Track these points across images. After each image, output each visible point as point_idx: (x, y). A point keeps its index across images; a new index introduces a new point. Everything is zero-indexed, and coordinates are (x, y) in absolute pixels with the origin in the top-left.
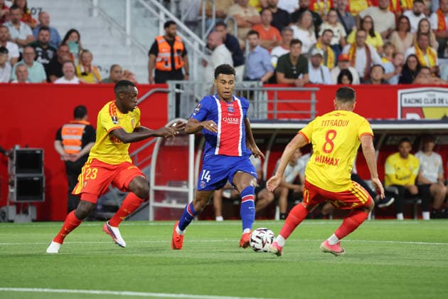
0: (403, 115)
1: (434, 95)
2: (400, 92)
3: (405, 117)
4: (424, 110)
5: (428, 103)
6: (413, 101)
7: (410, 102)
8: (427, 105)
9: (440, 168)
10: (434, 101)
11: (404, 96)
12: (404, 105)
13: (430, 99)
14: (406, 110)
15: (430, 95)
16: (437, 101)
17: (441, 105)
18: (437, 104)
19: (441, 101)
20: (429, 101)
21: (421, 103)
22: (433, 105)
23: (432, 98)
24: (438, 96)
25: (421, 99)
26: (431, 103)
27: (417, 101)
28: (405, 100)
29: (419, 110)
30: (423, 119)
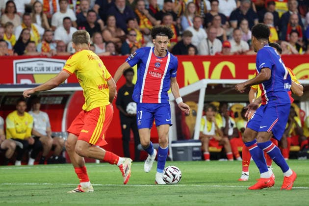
0: (18, 81)
1: (43, 64)
2: (15, 62)
3: (20, 82)
4: (35, 76)
5: (38, 71)
6: (26, 69)
7: (23, 70)
8: (37, 72)
9: (47, 124)
10: (43, 69)
11: (18, 65)
12: (18, 72)
13: (39, 67)
14: (19, 77)
15: (39, 64)
16: (45, 69)
17: (48, 72)
18: (45, 72)
19: (49, 69)
20: (39, 69)
21: (32, 70)
22: (42, 72)
23: (41, 66)
24: (46, 65)
25: (32, 68)
26: (40, 70)
27: (29, 69)
28: (19, 68)
29: (31, 77)
30: (34, 84)
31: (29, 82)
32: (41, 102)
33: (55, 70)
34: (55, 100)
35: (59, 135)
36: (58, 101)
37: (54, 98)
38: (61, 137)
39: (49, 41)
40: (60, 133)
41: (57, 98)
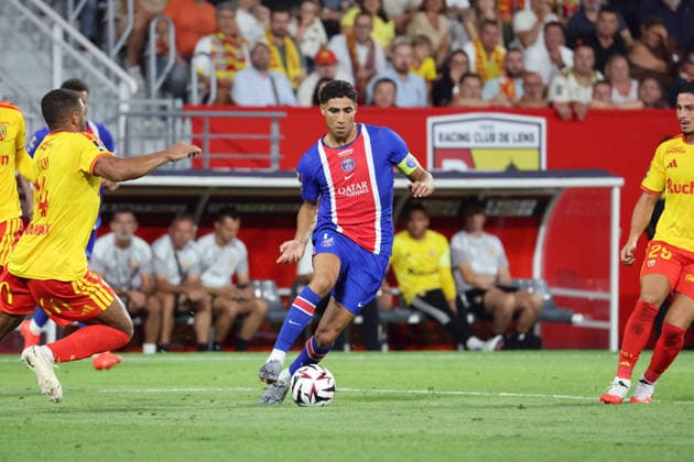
0: (437, 163)
1: (492, 127)
2: (430, 121)
3: (440, 166)
4: (476, 155)
5: (481, 140)
6: (454, 138)
7: (449, 139)
8: (479, 145)
9: (499, 260)
10: (492, 138)
11: (438, 129)
13: (484, 133)
14: (441, 154)
15: (484, 127)
16: (498, 137)
17: (505, 144)
18: (497, 143)
19: (505, 137)
20: (483, 138)
21: (468, 140)
22: (490, 144)
23: (488, 132)
25: (468, 135)
26: (487, 140)
27: (463, 137)
28: (441, 136)
29: (465, 155)
30: (471, 171)
31: (460, 166)
32: (488, 212)
33: (520, 140)
34: (518, 208)
35: (528, 286)
36: (526, 209)
37: (516, 203)
38: (530, 290)
39: (515, 72)
40: (530, 282)
41: (524, 204)
